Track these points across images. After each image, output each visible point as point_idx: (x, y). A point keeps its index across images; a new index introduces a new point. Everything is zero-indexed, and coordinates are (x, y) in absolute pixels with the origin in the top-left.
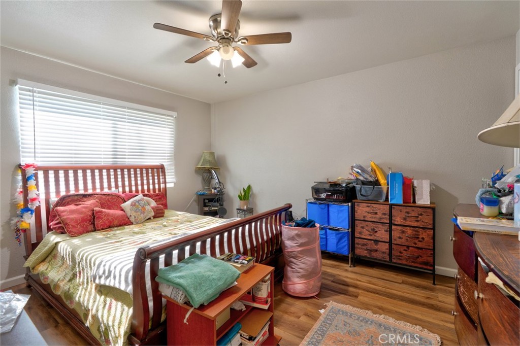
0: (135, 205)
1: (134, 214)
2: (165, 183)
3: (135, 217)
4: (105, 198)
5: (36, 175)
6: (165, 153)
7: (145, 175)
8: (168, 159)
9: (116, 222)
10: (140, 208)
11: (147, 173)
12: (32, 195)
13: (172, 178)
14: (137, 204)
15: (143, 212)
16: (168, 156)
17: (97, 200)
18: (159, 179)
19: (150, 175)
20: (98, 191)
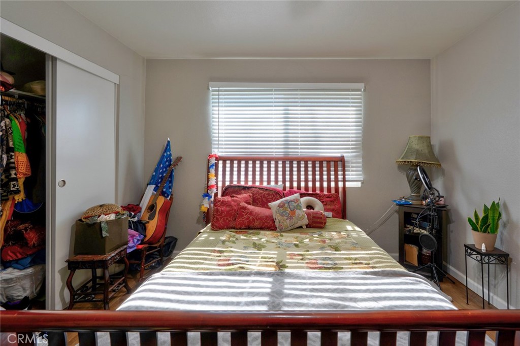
0: (282, 207)
1: (279, 218)
2: (344, 181)
3: (279, 222)
4: (262, 193)
5: (216, 165)
6: (349, 141)
7: (317, 169)
8: (352, 149)
9: (257, 224)
10: (288, 211)
11: (321, 167)
12: (212, 182)
13: (356, 175)
14: (286, 205)
15: (291, 218)
16: (352, 145)
17: (251, 194)
18: (336, 175)
19: (325, 169)
20: (257, 184)
